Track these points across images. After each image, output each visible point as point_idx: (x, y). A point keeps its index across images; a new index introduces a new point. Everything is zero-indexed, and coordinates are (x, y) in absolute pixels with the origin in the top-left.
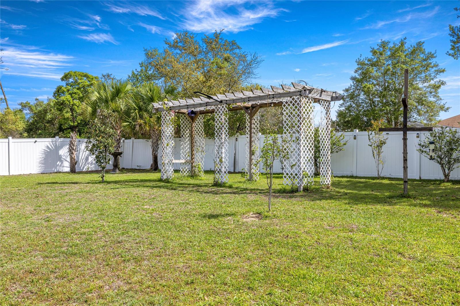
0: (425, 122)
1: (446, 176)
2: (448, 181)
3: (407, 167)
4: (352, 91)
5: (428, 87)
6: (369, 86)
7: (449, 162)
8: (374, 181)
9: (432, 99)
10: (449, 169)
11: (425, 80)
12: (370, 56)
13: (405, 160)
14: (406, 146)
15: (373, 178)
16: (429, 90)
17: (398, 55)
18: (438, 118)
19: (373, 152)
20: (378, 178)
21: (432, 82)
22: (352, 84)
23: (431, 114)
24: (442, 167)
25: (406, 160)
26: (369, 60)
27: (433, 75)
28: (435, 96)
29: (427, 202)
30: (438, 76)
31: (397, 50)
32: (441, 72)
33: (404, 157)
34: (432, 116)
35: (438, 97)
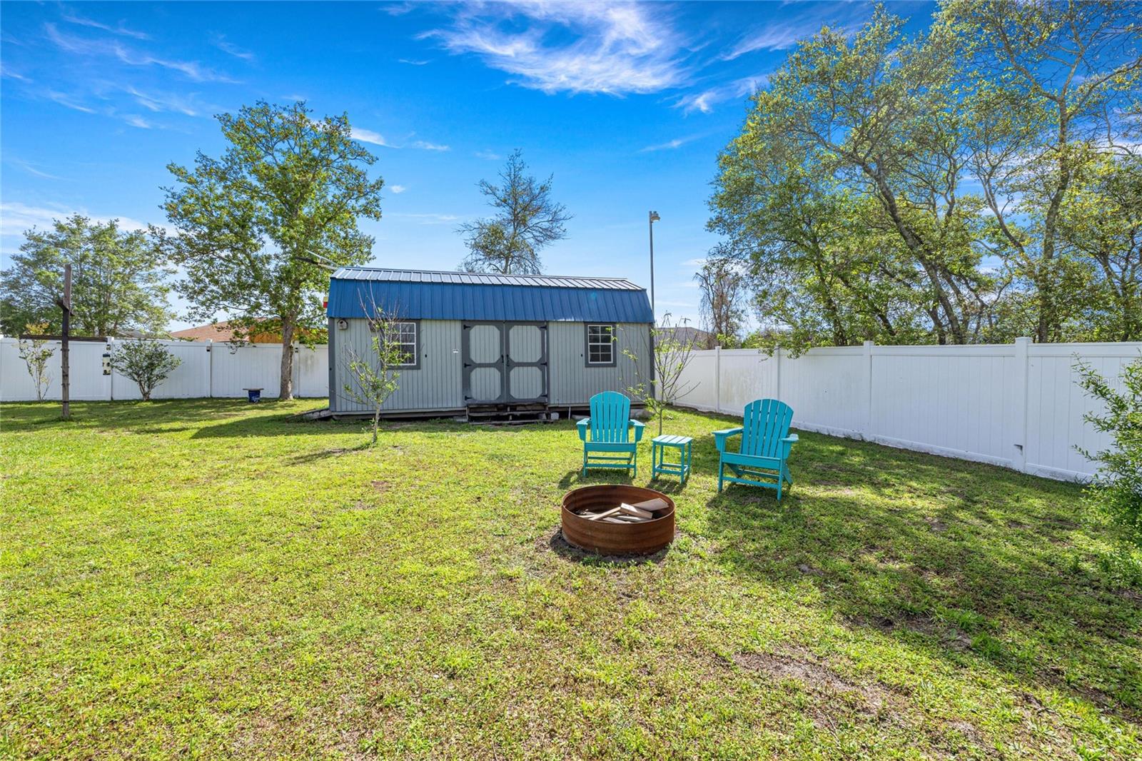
0: (148, 331)
1: (145, 395)
2: (148, 400)
3: (68, 384)
4: (15, 276)
5: (151, 289)
6: (48, 273)
7: (149, 379)
8: (32, 406)
9: (158, 304)
10: (149, 387)
11: (148, 280)
12: (53, 230)
13: (65, 376)
14: (67, 358)
15: (30, 403)
16: (154, 292)
17: (104, 239)
18: (166, 329)
19: (29, 367)
20: (39, 402)
21: (159, 284)
22: (16, 267)
23: (156, 322)
24: (141, 384)
25: (67, 376)
26: (51, 236)
27: (160, 275)
28: (162, 301)
29: (97, 423)
30: (167, 277)
31: (103, 233)
32: (171, 273)
33: (63, 372)
34: (158, 325)
35: (167, 302)
